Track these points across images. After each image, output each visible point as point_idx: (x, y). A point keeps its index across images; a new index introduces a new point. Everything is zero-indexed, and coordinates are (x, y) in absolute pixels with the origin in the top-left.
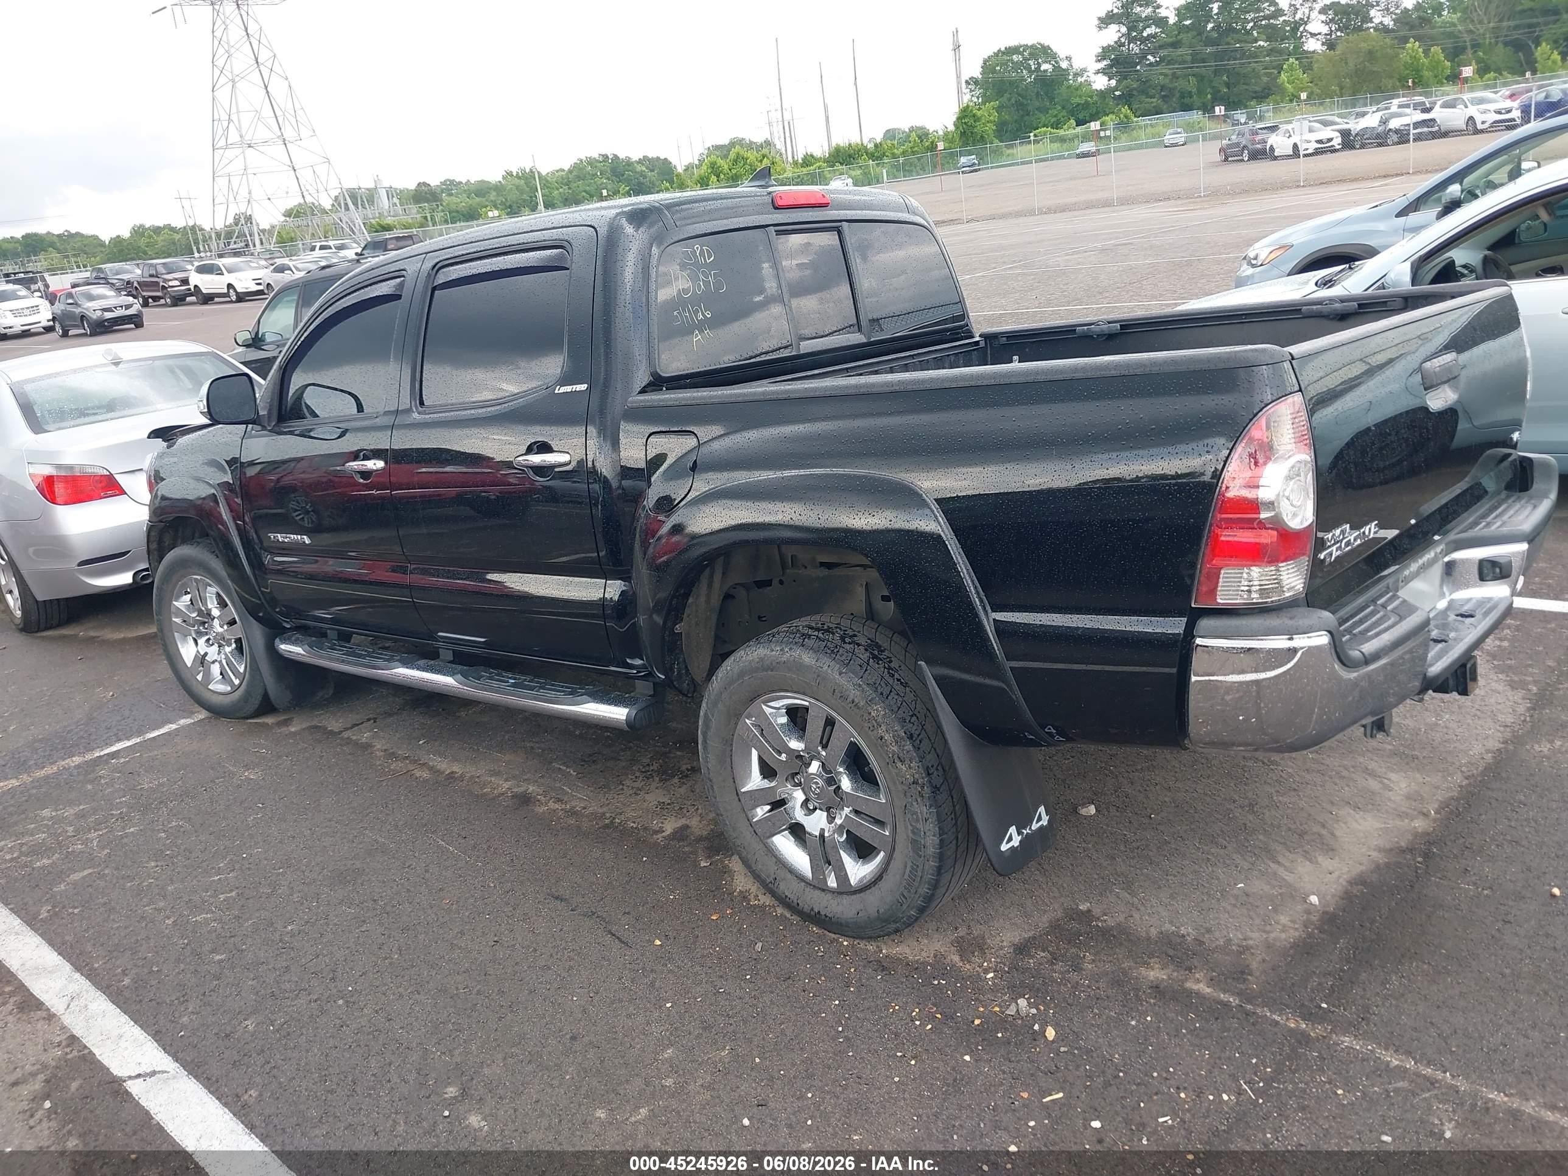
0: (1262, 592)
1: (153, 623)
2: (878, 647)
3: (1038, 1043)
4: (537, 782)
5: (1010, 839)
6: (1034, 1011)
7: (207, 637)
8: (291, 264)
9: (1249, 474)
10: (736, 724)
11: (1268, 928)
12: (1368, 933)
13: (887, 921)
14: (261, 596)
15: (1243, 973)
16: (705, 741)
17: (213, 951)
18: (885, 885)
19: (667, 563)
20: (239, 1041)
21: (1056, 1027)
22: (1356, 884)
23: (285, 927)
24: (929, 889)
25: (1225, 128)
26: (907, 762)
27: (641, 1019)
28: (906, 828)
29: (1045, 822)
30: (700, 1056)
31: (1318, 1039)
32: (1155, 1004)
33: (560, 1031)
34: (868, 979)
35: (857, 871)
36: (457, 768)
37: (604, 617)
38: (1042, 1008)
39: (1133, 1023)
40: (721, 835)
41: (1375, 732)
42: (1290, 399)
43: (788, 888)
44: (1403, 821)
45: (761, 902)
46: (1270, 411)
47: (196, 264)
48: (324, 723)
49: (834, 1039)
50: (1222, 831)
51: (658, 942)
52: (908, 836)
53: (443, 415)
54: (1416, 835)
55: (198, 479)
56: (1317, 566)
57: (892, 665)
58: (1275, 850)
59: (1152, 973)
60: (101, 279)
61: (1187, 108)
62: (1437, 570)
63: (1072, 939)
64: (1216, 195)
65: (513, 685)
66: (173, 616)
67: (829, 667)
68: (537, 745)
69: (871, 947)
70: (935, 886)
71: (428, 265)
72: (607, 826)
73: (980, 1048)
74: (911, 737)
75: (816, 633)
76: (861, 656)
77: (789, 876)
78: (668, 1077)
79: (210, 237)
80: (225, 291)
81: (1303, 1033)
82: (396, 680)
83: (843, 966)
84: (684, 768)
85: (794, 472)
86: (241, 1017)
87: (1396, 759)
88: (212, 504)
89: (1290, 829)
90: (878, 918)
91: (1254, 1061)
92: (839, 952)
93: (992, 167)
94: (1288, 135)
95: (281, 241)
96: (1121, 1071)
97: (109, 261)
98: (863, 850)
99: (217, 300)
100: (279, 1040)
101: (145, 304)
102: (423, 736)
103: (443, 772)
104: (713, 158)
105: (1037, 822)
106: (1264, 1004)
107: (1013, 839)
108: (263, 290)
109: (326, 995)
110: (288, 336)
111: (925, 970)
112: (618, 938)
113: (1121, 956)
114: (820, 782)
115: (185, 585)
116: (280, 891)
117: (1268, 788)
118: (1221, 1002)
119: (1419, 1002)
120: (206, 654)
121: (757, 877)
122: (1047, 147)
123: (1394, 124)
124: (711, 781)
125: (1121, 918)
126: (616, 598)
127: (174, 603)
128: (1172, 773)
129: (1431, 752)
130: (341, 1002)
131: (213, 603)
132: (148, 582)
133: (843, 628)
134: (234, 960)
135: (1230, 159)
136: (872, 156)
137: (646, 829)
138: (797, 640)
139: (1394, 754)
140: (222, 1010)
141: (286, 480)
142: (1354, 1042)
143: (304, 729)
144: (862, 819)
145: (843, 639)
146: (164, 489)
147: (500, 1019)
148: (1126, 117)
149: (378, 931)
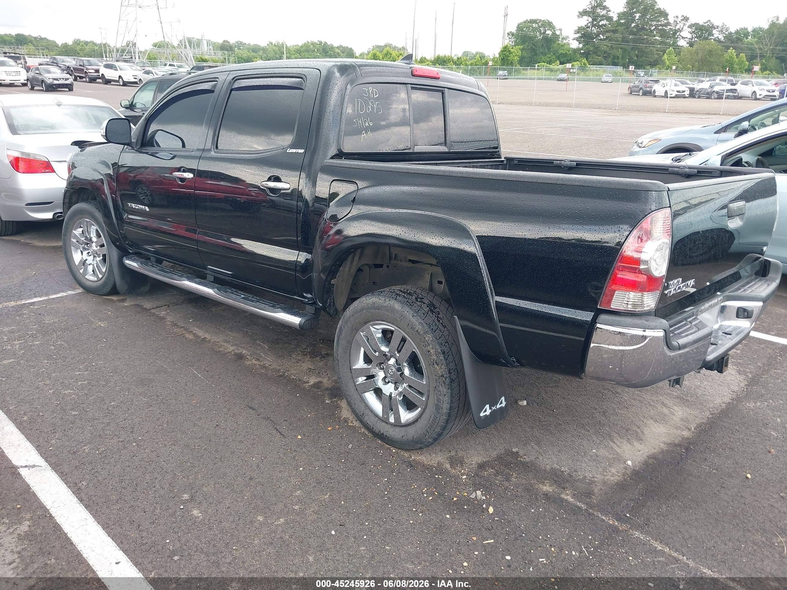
0: (634, 305)
1: (61, 240)
2: (434, 306)
3: (484, 514)
4: (247, 349)
5: (485, 411)
6: (484, 498)
7: (88, 251)
8: (153, 71)
9: (637, 245)
10: (356, 334)
11: (605, 474)
12: (654, 483)
13: (417, 443)
14: (119, 235)
15: (590, 493)
16: (338, 340)
17: (71, 410)
18: (419, 425)
19: (332, 248)
20: (80, 456)
21: (494, 507)
22: (651, 458)
23: (110, 403)
24: (441, 430)
25: (634, 77)
26: (440, 365)
27: (286, 474)
28: (434, 398)
29: (503, 405)
30: (314, 496)
31: (623, 531)
32: (544, 503)
33: (244, 474)
34: (403, 470)
35: (406, 416)
36: (207, 336)
37: (295, 270)
38: (488, 497)
39: (533, 511)
40: (338, 389)
41: (674, 384)
42: (664, 211)
43: (370, 420)
44: (678, 431)
45: (354, 425)
46: (653, 215)
47: (104, 63)
48: (142, 304)
49: (382, 497)
50: (589, 423)
51: (299, 437)
52: (434, 402)
53: (227, 155)
54: (683, 438)
55: (95, 170)
56: (663, 296)
57: (439, 316)
58: (613, 436)
59: (545, 488)
60: (55, 63)
61: (615, 64)
62: (717, 309)
63: (507, 465)
64: (623, 110)
65: (243, 298)
66: (72, 238)
67: (408, 313)
68: (250, 331)
69: (406, 455)
70: (444, 428)
71: (230, 77)
72: (281, 376)
73: (455, 512)
74: (444, 353)
75: (403, 294)
76: (424, 309)
77: (370, 413)
78: (296, 504)
79: (113, 51)
80: (117, 79)
81: (616, 527)
82: (183, 287)
83: (391, 462)
84: (323, 353)
85: (405, 211)
86: (82, 444)
87: (678, 400)
88: (100, 184)
89: (622, 427)
90: (412, 441)
91: (590, 537)
92: (390, 455)
93: (514, 78)
94: (663, 86)
95: (149, 58)
96: (524, 533)
97: (60, 55)
98: (410, 406)
99: (112, 83)
100: (101, 459)
101: (75, 80)
102: (192, 318)
103: (201, 337)
104: (375, 51)
105: (500, 404)
106: (599, 511)
107: (487, 411)
108: (136, 82)
109: (128, 439)
110: (148, 106)
111: (432, 470)
112: (280, 432)
113: (530, 477)
114: (394, 369)
115: (80, 223)
116: (110, 384)
117: (613, 405)
118: (577, 507)
119: (675, 520)
120: (86, 260)
121: (354, 411)
122: (543, 73)
123: (716, 89)
124: (338, 361)
125: (533, 458)
126: (303, 262)
127: (74, 231)
128: (567, 391)
129: (696, 399)
130: (134, 444)
131: (93, 234)
132: (61, 219)
133: (417, 294)
134: (82, 415)
135: (633, 93)
136: (455, 63)
137: (300, 380)
138: (393, 296)
139: (678, 397)
140: (73, 439)
141: (138, 177)
142: (641, 535)
143: (132, 305)
144: (412, 390)
145: (416, 299)
146: (76, 173)
147: (215, 464)
148: (584, 64)
149: (158, 412)
